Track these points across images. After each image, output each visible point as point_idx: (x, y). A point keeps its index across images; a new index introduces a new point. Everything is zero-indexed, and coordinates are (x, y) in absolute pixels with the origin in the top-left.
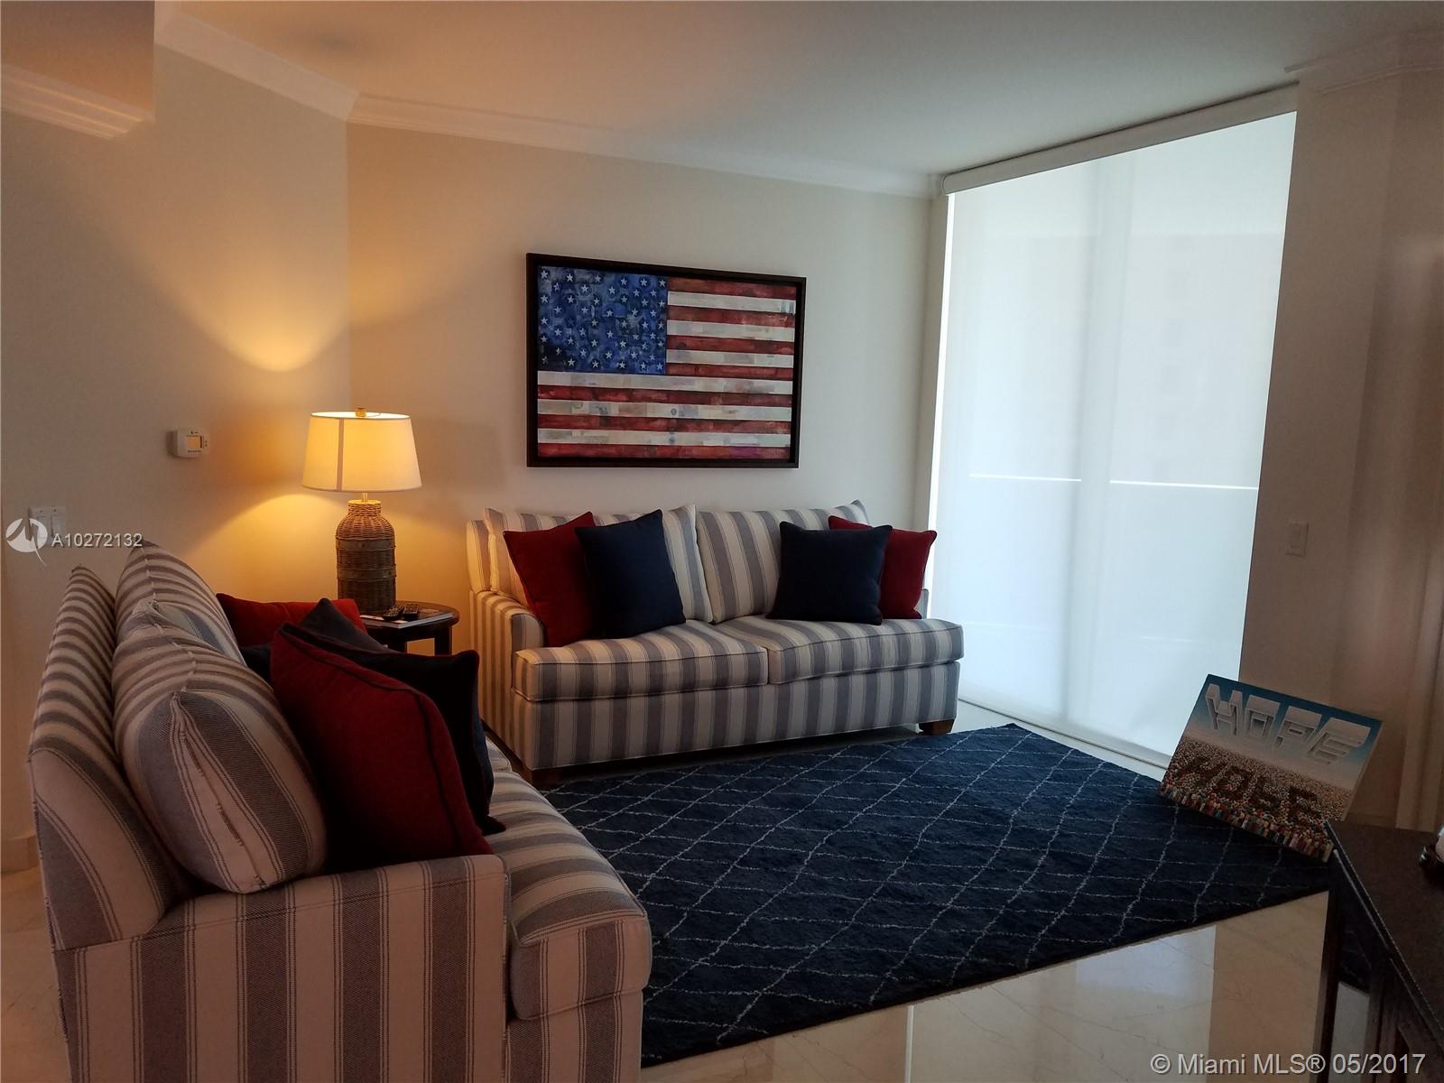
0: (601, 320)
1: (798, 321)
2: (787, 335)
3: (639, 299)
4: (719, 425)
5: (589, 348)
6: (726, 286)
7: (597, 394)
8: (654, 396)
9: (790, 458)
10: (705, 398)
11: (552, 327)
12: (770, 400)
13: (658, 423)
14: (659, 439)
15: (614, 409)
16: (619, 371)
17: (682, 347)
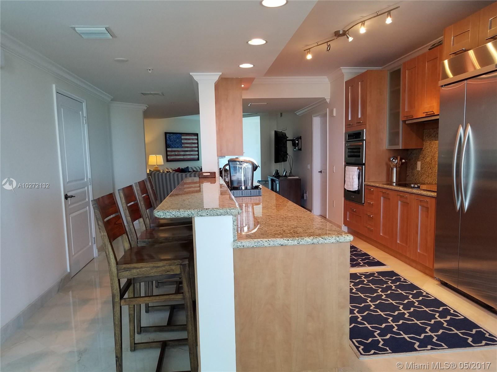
0: (174, 141)
1: (198, 139)
2: (196, 141)
3: (178, 138)
4: (189, 155)
5: (173, 145)
6: (188, 135)
7: (174, 151)
8: (181, 151)
9: (198, 159)
10: (187, 151)
11: (168, 142)
12: (195, 151)
13: (182, 155)
14: (182, 157)
15: (176, 153)
16: (177, 148)
17: (184, 144)
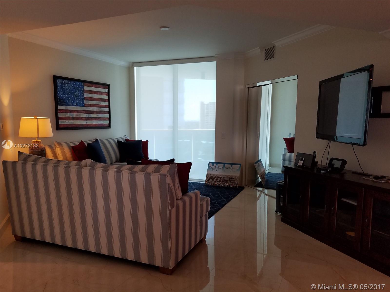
0: (71, 93)
1: (109, 94)
2: (106, 97)
3: (78, 88)
4: (96, 119)
5: (69, 100)
6: (94, 85)
8: (83, 112)
9: (109, 126)
10: (92, 112)
11: (60, 94)
12: (104, 113)
13: (84, 118)
14: (84, 122)
15: (75, 115)
16: (75, 106)
17: (87, 100)
